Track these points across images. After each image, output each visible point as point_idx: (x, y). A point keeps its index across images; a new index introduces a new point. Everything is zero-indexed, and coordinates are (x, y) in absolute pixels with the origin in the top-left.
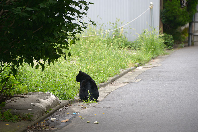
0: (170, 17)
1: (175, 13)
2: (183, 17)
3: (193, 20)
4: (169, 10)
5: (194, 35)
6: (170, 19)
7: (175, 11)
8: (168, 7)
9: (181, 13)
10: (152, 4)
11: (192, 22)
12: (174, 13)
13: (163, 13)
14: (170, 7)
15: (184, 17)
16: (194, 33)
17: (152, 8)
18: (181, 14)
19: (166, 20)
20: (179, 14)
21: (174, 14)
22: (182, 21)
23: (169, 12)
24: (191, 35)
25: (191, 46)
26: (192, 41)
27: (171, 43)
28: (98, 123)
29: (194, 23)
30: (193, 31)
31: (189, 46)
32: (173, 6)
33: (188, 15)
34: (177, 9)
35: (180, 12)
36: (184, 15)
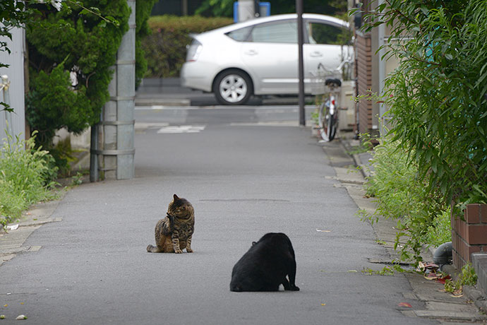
0: (47, 110)
1: (61, 100)
2: (79, 111)
3: (102, 120)
4: (45, 95)
5: (104, 156)
6: (49, 115)
7: (59, 96)
8: (41, 86)
9: (75, 101)
10: (7, 80)
11: (100, 123)
12: (57, 101)
13: (30, 102)
14: (47, 87)
15: (82, 110)
16: (104, 149)
17: (6, 88)
18: (75, 105)
19: (38, 117)
20: (71, 104)
21: (57, 104)
22: (77, 120)
23: (44, 99)
24: (98, 155)
25: (98, 181)
26: (99, 170)
27: (51, 174)
28: (25, 319)
29: (104, 126)
30: (102, 146)
31: (92, 181)
32: (56, 85)
33: (90, 107)
34: (64, 91)
35: (71, 100)
36: (80, 107)
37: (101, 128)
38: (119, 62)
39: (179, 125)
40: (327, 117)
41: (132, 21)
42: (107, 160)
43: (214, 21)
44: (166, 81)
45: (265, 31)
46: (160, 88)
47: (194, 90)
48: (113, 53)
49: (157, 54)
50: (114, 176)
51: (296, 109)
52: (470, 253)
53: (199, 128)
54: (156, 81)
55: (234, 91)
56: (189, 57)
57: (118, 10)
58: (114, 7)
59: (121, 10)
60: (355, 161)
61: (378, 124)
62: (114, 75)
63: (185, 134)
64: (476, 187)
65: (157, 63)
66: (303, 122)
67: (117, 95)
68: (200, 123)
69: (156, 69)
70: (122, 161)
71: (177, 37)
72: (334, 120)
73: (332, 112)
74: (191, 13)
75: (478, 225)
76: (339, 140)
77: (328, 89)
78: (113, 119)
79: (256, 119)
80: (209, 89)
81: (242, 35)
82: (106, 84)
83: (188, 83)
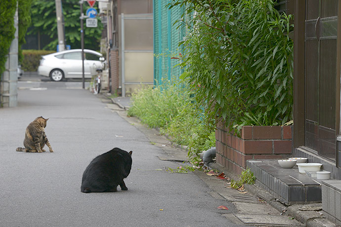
37: (2, 83)
38: (10, 53)
39: (37, 87)
40: (97, 84)
41: (16, 35)
42: (4, 98)
43: (50, 52)
44: (33, 73)
45: (68, 56)
46: (30, 75)
47: (42, 76)
48: (7, 48)
49: (29, 63)
50: (7, 106)
51: (81, 83)
52: (245, 160)
53: (46, 89)
54: (28, 73)
55: (57, 77)
56: (41, 64)
57: (9, 28)
58: (8, 27)
59: (11, 28)
60: (112, 101)
61: (121, 86)
62: (8, 59)
63: (40, 91)
64: (247, 114)
65: (29, 66)
66: (84, 87)
67: (9, 68)
68: (45, 87)
69: (29, 68)
70: (12, 99)
71: (36, 57)
72: (100, 85)
73: (99, 82)
74: (41, 49)
75: (251, 140)
76: (102, 93)
77: (97, 73)
78: (7, 79)
79: (66, 86)
80: (48, 75)
81: (60, 57)
82: (4, 63)
83: (41, 73)
